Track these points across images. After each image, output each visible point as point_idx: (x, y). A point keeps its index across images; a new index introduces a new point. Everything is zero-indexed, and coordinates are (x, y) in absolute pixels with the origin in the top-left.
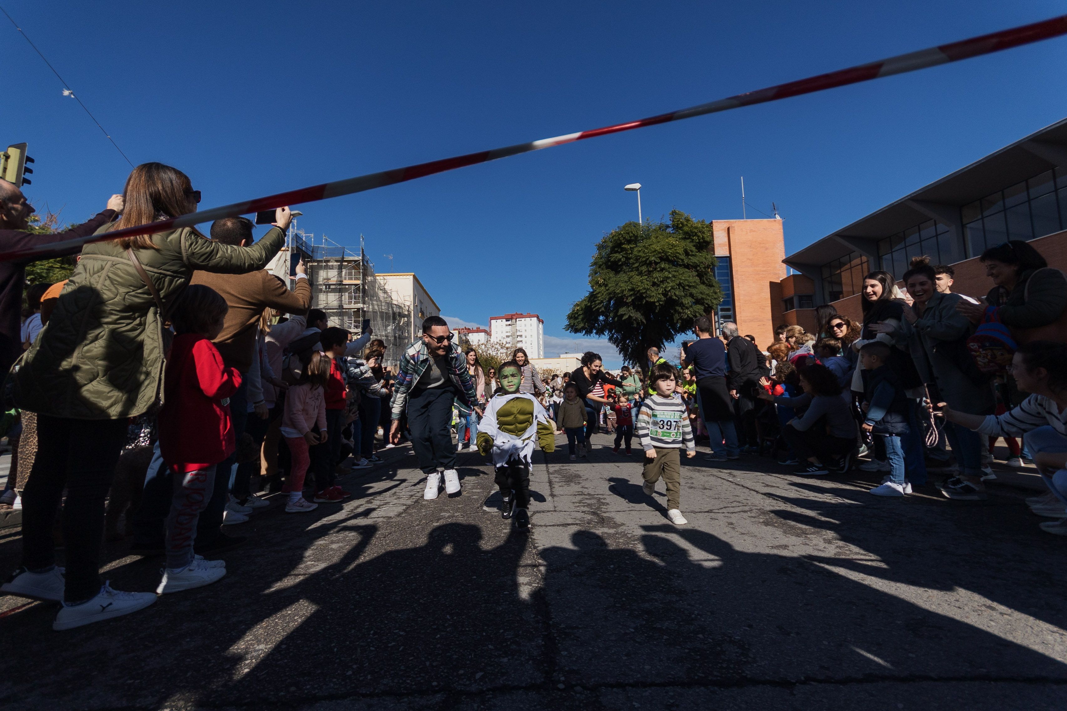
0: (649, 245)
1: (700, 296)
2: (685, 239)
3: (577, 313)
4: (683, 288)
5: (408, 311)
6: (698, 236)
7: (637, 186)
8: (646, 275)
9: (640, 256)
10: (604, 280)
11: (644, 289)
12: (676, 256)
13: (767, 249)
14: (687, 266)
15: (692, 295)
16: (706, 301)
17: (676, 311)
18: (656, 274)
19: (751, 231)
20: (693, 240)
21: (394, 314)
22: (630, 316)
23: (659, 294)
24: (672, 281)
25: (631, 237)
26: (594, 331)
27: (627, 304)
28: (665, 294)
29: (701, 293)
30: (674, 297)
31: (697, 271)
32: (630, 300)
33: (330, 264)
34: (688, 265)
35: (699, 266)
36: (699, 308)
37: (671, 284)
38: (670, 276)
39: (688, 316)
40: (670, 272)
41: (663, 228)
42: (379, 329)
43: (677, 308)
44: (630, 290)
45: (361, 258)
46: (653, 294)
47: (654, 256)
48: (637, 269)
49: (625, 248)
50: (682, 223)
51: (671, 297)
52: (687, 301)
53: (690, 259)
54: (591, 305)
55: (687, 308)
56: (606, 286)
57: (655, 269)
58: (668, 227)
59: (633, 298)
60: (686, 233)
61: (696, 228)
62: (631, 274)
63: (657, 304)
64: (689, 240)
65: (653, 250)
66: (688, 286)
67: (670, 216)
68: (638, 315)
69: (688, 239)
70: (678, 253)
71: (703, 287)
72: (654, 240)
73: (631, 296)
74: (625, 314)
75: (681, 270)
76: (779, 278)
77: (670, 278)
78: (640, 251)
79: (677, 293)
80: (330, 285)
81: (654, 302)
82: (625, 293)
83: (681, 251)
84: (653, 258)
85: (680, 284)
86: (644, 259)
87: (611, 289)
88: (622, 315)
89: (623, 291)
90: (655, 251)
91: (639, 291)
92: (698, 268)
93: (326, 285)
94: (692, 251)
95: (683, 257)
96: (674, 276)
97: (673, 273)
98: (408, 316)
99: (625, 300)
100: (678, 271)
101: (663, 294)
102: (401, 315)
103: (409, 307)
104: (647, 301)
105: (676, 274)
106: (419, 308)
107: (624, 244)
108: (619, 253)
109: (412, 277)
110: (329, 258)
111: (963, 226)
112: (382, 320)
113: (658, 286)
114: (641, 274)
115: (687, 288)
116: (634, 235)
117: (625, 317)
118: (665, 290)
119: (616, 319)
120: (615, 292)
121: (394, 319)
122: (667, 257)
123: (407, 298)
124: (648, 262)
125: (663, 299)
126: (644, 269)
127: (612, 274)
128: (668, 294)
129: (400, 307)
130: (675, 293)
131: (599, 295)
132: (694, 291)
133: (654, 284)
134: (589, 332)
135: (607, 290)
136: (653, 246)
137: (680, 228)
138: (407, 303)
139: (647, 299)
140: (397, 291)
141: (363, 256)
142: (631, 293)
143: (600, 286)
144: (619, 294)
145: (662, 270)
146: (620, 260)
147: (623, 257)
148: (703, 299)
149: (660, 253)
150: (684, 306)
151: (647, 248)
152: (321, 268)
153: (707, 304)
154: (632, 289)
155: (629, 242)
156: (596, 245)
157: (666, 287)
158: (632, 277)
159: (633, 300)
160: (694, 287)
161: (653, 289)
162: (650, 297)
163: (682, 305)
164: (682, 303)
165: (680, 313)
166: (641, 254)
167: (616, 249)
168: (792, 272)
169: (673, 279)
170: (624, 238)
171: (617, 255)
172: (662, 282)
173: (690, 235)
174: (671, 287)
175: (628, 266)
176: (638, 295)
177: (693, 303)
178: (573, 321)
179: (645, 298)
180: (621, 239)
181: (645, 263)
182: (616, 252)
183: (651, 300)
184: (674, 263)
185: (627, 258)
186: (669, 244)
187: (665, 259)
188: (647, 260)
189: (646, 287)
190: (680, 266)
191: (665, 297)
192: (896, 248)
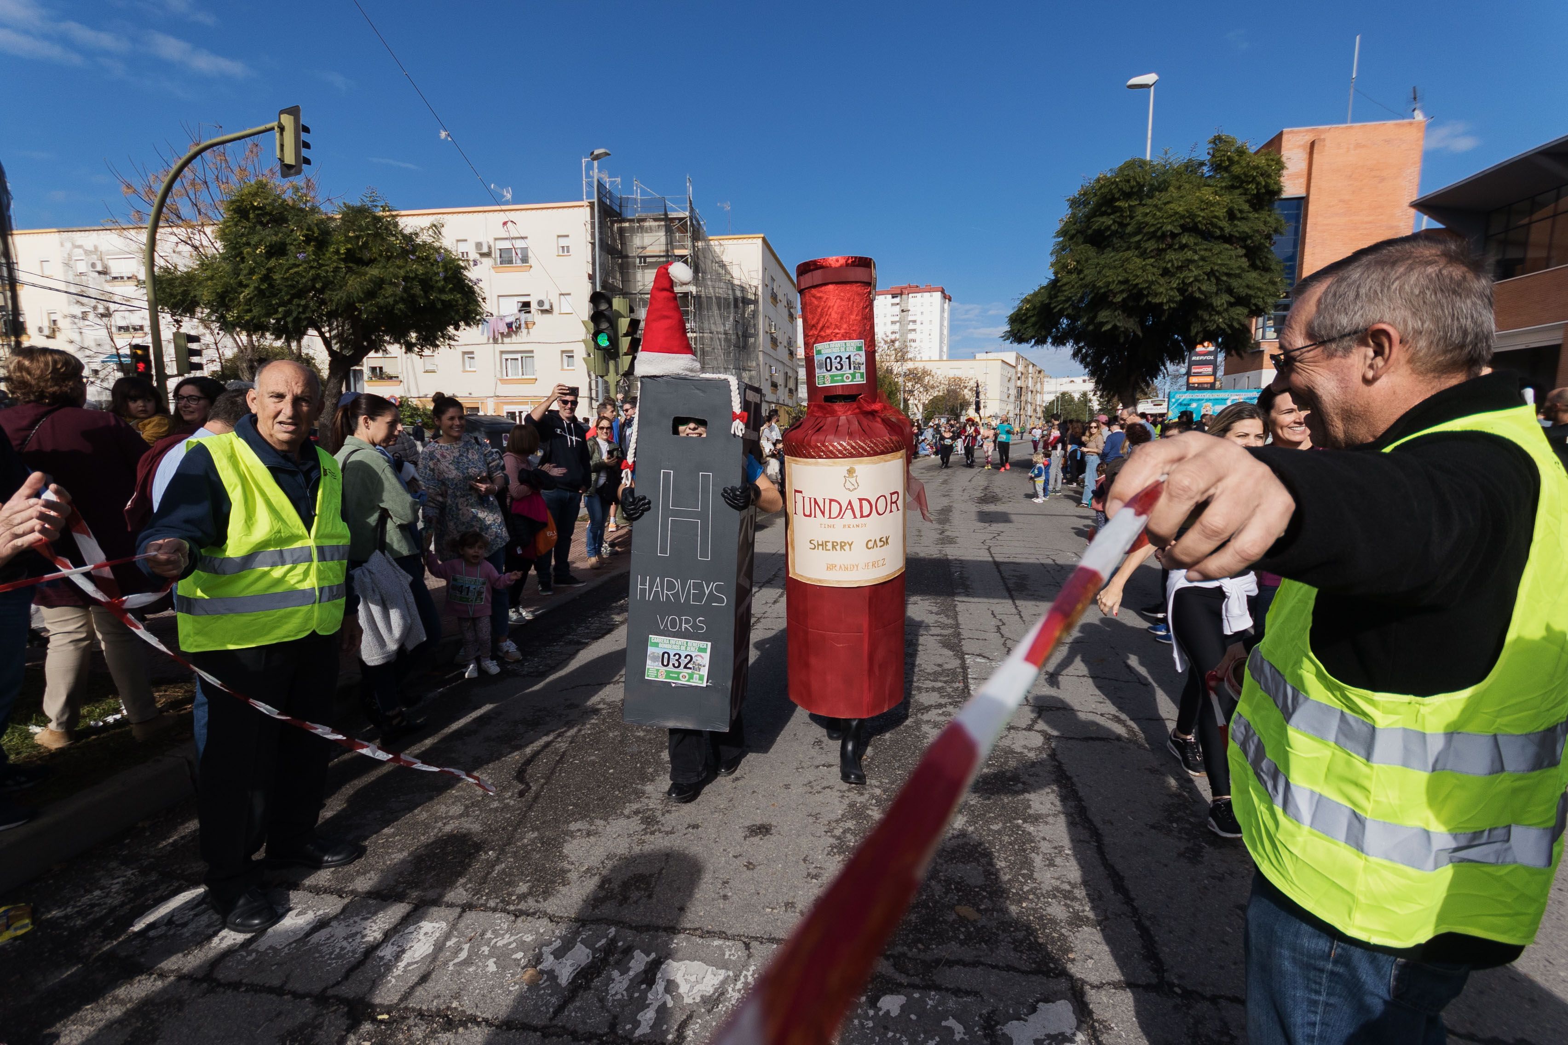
0: (1165, 204)
1: (1243, 292)
2: (1231, 188)
3: (1025, 314)
4: (1218, 278)
5: (755, 294)
6: (1258, 184)
7: (1150, 78)
8: (1152, 257)
9: (1147, 224)
10: (1078, 262)
11: (1146, 281)
12: (1212, 224)
13: (1382, 180)
14: (1228, 239)
15: (1230, 291)
16: (1253, 301)
17: (1197, 317)
18: (1171, 255)
19: (1358, 146)
20: (1247, 190)
21: (736, 300)
22: (1115, 327)
23: (1172, 289)
24: (1198, 267)
25: (1132, 188)
26: (1050, 340)
27: (1112, 306)
28: (1182, 291)
29: (1248, 286)
30: (1197, 295)
31: (1246, 246)
32: (1119, 299)
33: (647, 224)
34: (1231, 236)
35: (1251, 237)
36: (1240, 311)
37: (1196, 273)
38: (1196, 257)
39: (1218, 326)
40: (1195, 252)
41: (1192, 167)
42: (715, 323)
43: (1200, 312)
44: (1120, 282)
45: (687, 214)
46: (1161, 290)
47: (1171, 223)
48: (1138, 246)
49: (1120, 208)
50: (1230, 159)
51: (1191, 295)
52: (1221, 301)
53: (1236, 226)
54: (1050, 304)
55: (1219, 313)
56: (1079, 272)
57: (1170, 246)
58: (1202, 164)
59: (1125, 295)
60: (1236, 177)
61: (1256, 168)
62: (1129, 254)
63: (1166, 307)
64: (1238, 191)
65: (1171, 212)
66: (1228, 275)
67: (1210, 146)
68: (1130, 324)
69: (1237, 188)
70: (1216, 217)
71: (1252, 276)
72: (1175, 194)
73: (1122, 291)
74: (1107, 322)
75: (1218, 247)
77: (1194, 261)
78: (1147, 214)
79: (1204, 288)
80: (645, 257)
81: (1161, 304)
82: (1112, 287)
83: (1221, 212)
84: (1169, 227)
85: (1211, 274)
86: (1152, 229)
87: (1088, 279)
88: (1103, 324)
89: (1108, 284)
90: (1176, 213)
91: (1137, 284)
92: (1249, 242)
93: (640, 257)
94: (1241, 211)
95: (1224, 224)
96: (1203, 259)
97: (1202, 253)
98: (755, 302)
99: (1110, 299)
100: (1211, 250)
101: (1178, 290)
102: (746, 302)
103: (756, 287)
104: (1149, 303)
105: (1207, 254)
106: (770, 288)
107: (1118, 200)
108: (1109, 215)
109: (760, 241)
110: (644, 215)
112: (719, 309)
113: (1172, 275)
114: (1143, 255)
115: (1225, 278)
116: (1139, 182)
117: (1107, 326)
118: (1183, 282)
119: (1091, 327)
120: (1094, 286)
121: (736, 306)
122: (1196, 224)
123: (754, 274)
124: (1159, 233)
125: (1179, 298)
126: (1151, 245)
127: (1092, 252)
128: (1187, 290)
129: (743, 289)
130: (1199, 288)
131: (1066, 287)
132: (1235, 283)
133: (1166, 272)
134: (1041, 341)
135: (1081, 279)
136: (1172, 206)
137: (1226, 169)
138: (754, 283)
139: (1150, 299)
140: (740, 265)
141: (692, 210)
142: (1122, 287)
143: (1070, 272)
144: (1100, 288)
145: (1183, 247)
146: (1108, 228)
147: (1114, 222)
148: (1249, 297)
149: (1182, 217)
150: (1213, 309)
151: (1160, 210)
152: (632, 230)
153: (1255, 305)
154: (1126, 281)
155: (1127, 196)
156: (1068, 200)
157: (1185, 277)
158: (1127, 259)
159: (1124, 300)
160: (1239, 276)
161: (1162, 281)
162: (1156, 295)
163: (1210, 308)
164: (1211, 305)
165: (1203, 321)
166: (1148, 219)
167: (1103, 209)
168: (1426, 223)
169: (1201, 263)
170: (1121, 190)
171: (1104, 219)
172: (1180, 268)
173: (1242, 182)
174: (1195, 277)
175: (1121, 237)
176: (1135, 291)
177: (1231, 305)
178: (1017, 326)
179: (1147, 296)
180: (1115, 191)
181: (1153, 236)
182: (1103, 214)
183: (1157, 300)
184: (1206, 235)
185: (1120, 224)
186: (1204, 201)
187: (1191, 228)
188: (1159, 229)
189: (1151, 277)
190: (1216, 238)
191: (1182, 294)
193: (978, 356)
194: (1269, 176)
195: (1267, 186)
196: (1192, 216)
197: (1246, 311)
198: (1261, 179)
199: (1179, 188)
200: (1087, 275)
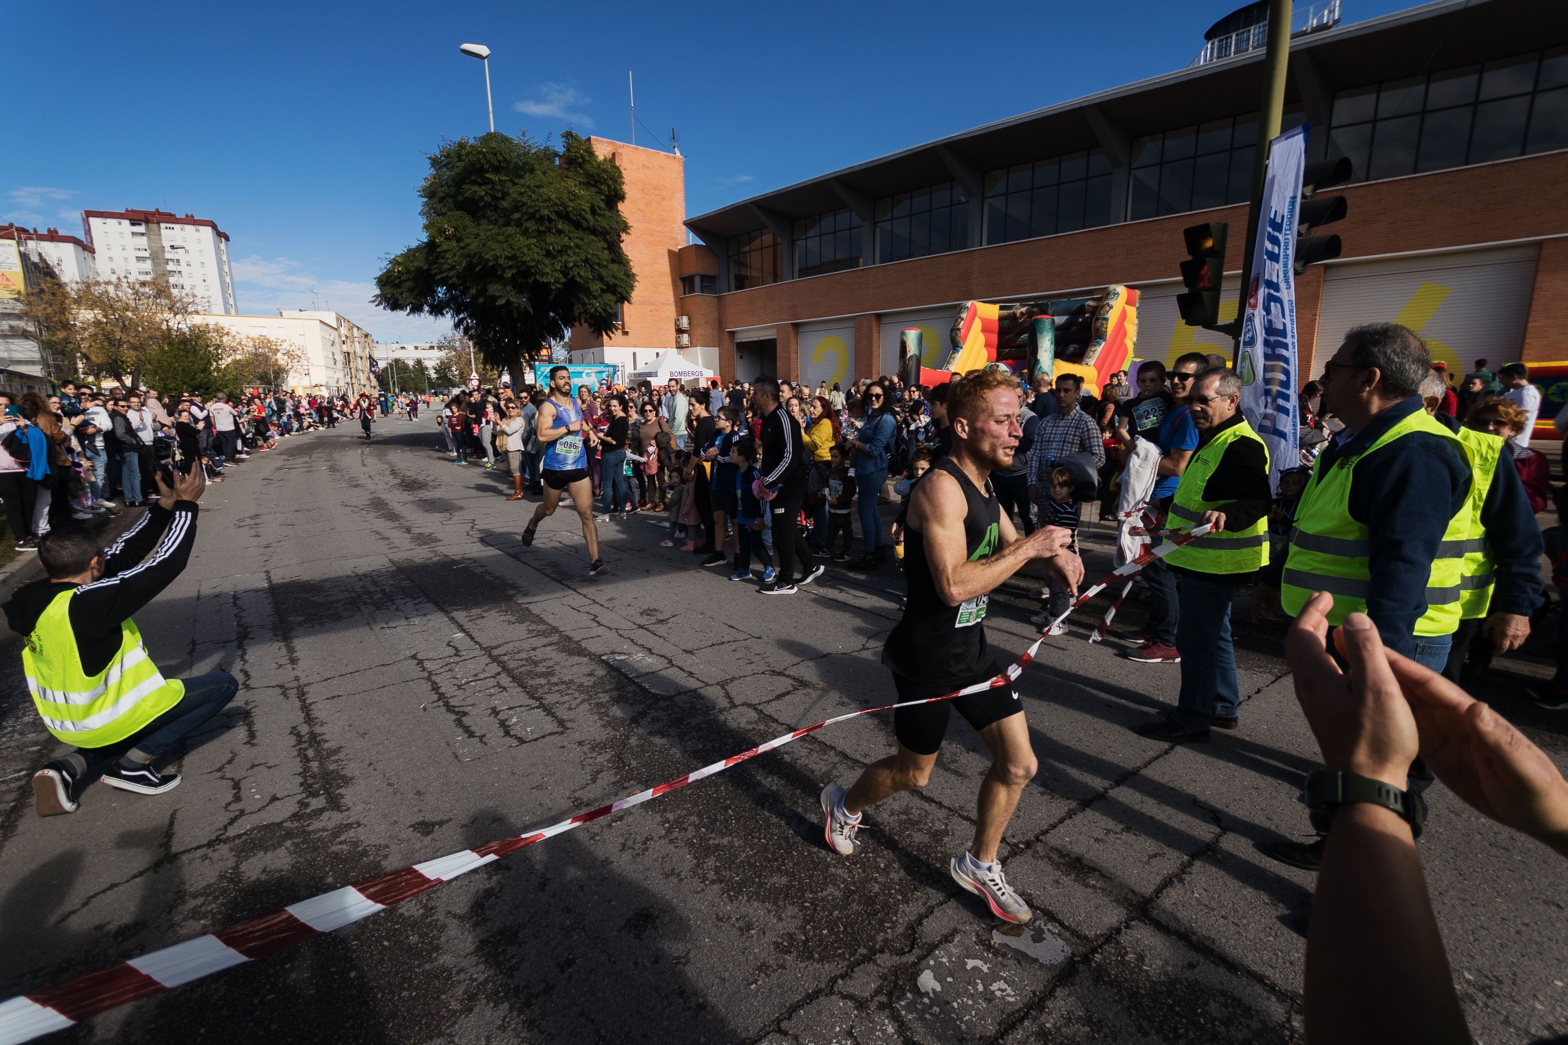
0: (537, 187)
1: (612, 281)
2: (587, 185)
3: (396, 275)
4: (591, 266)
6: (609, 186)
7: (482, 49)
8: (534, 237)
9: (524, 204)
10: (455, 229)
11: (533, 260)
12: (580, 215)
13: (663, 199)
14: (593, 231)
15: (601, 278)
16: (619, 290)
17: (578, 299)
18: (550, 239)
19: (645, 166)
20: (602, 190)
22: (508, 301)
23: (556, 270)
24: (575, 253)
25: (500, 162)
26: (426, 308)
27: (500, 279)
28: (565, 273)
29: (613, 276)
30: (578, 280)
31: (606, 240)
32: (508, 274)
35: (609, 233)
36: (610, 298)
37: (574, 258)
38: (572, 244)
39: (596, 310)
40: (570, 238)
41: (548, 155)
43: (581, 296)
44: (507, 258)
46: (547, 270)
47: (547, 207)
48: (519, 223)
49: (491, 180)
50: (582, 157)
51: (573, 278)
52: (595, 287)
53: (597, 221)
54: (429, 270)
55: (595, 298)
56: (459, 240)
57: (549, 230)
58: (556, 154)
59: (513, 271)
60: (589, 175)
61: (605, 171)
62: (510, 230)
63: (553, 287)
64: (593, 189)
65: (545, 197)
66: (598, 264)
67: (563, 139)
68: (522, 301)
69: (592, 186)
70: (582, 209)
71: (615, 267)
72: (543, 179)
73: (510, 267)
74: (500, 297)
75: (587, 237)
76: (677, 245)
77: (570, 247)
78: (522, 194)
79: (582, 273)
81: (549, 283)
82: (501, 261)
83: (586, 207)
84: (546, 212)
85: (586, 261)
86: (531, 210)
87: (472, 249)
88: (496, 298)
89: (496, 258)
90: (549, 199)
91: (524, 263)
94: (600, 208)
95: (589, 217)
96: (578, 246)
97: (576, 241)
99: (499, 273)
100: (582, 240)
101: (562, 272)
104: (536, 281)
105: (580, 243)
107: (488, 172)
108: (480, 185)
111: (875, 224)
113: (554, 258)
114: (525, 232)
115: (596, 267)
116: (505, 159)
117: (501, 302)
118: (565, 266)
119: (481, 300)
120: (480, 257)
122: (567, 213)
124: (538, 215)
125: (563, 280)
126: (531, 225)
127: (467, 220)
128: (568, 274)
130: (579, 273)
131: (448, 255)
132: (604, 272)
133: (548, 254)
134: (416, 309)
135: (462, 248)
136: (544, 190)
137: (580, 165)
139: (538, 277)
142: (511, 263)
143: (448, 238)
144: (488, 260)
145: (560, 232)
146: (482, 198)
147: (487, 193)
148: (615, 286)
149: (556, 204)
150: (591, 293)
151: (534, 192)
154: (514, 258)
155: (497, 170)
156: (430, 158)
157: (566, 261)
158: (510, 235)
159: (513, 275)
160: (606, 267)
161: (547, 262)
162: (543, 274)
163: (588, 292)
164: (588, 289)
165: (584, 304)
166: (525, 199)
167: (473, 178)
168: (692, 239)
169: (577, 250)
170: (488, 161)
171: (475, 188)
172: (560, 252)
173: (596, 182)
174: (575, 262)
175: (495, 210)
176: (523, 268)
177: (603, 291)
178: (389, 290)
179: (535, 274)
180: (483, 161)
181: (532, 216)
182: (474, 183)
183: (545, 280)
184: (577, 225)
185: (493, 197)
186: (569, 192)
187: (564, 216)
188: (536, 211)
189: (536, 257)
190: (584, 229)
191: (565, 277)
192: (811, 233)
193: (285, 313)
194: (616, 181)
195: (615, 190)
196: (566, 207)
197: (614, 298)
198: (610, 182)
199: (544, 173)
200: (469, 244)
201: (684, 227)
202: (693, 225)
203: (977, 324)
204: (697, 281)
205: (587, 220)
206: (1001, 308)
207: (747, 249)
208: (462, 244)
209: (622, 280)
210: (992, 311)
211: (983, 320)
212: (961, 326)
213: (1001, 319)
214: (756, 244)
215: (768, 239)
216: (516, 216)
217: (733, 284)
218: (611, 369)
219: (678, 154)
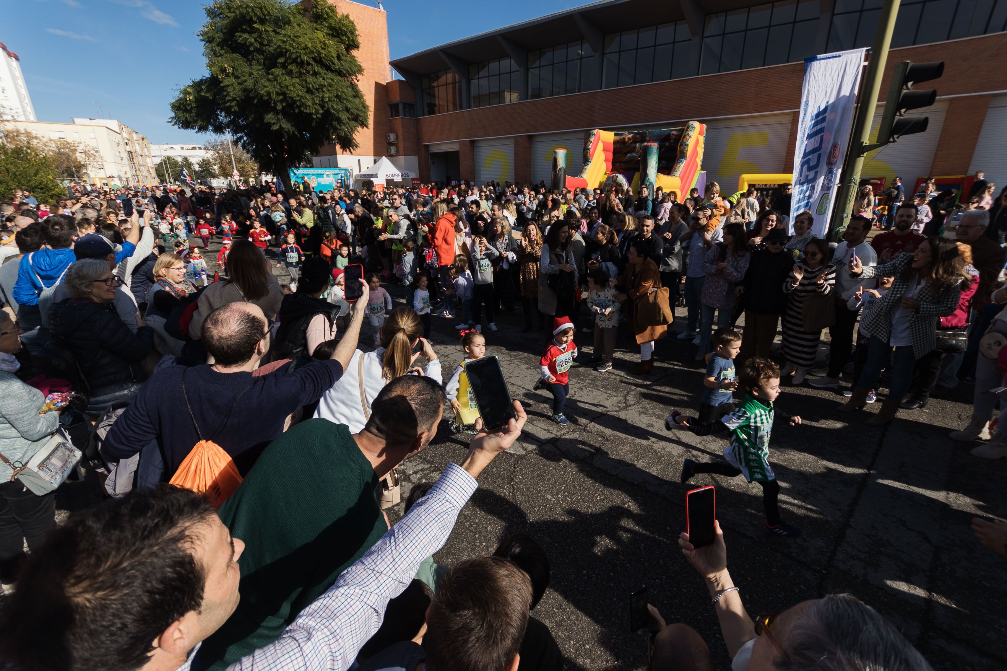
0: (295, 37)
1: (355, 112)
2: (333, 36)
4: (340, 100)
6: (347, 36)
8: (296, 77)
9: (287, 51)
10: (233, 68)
11: (298, 95)
12: (330, 60)
14: (339, 73)
15: (347, 110)
16: (361, 119)
17: (332, 125)
18: (309, 79)
20: (342, 40)
22: (280, 127)
23: (316, 104)
24: (328, 91)
25: (264, 15)
26: (211, 128)
27: (275, 111)
28: (323, 107)
30: (332, 111)
32: (279, 107)
35: (350, 74)
36: (354, 124)
37: (328, 94)
38: (326, 84)
40: (324, 79)
43: (334, 123)
44: (277, 93)
46: (309, 103)
47: (306, 54)
48: (284, 66)
49: (258, 29)
50: (327, 13)
51: (328, 110)
52: (344, 116)
53: (342, 65)
55: (344, 124)
56: (237, 77)
57: (308, 72)
59: (283, 104)
60: (331, 28)
61: (345, 25)
62: (277, 71)
63: (315, 117)
64: (336, 39)
65: (303, 45)
66: (346, 99)
68: (290, 127)
69: (335, 36)
71: (357, 101)
73: (281, 101)
74: (274, 123)
76: (385, 80)
77: (325, 86)
78: (284, 42)
79: (335, 106)
81: (311, 114)
82: (273, 96)
83: (334, 53)
84: (305, 58)
85: (337, 97)
86: (294, 56)
87: (248, 85)
89: (269, 94)
90: (307, 47)
91: (291, 98)
95: (336, 61)
96: (330, 85)
97: (329, 80)
99: (272, 105)
100: (333, 80)
101: (320, 105)
104: (301, 111)
105: (332, 82)
107: (256, 23)
108: (250, 33)
111: (528, 70)
113: (314, 93)
114: (290, 73)
116: (269, 12)
117: (275, 128)
118: (323, 100)
120: (256, 92)
122: (321, 58)
124: (299, 60)
125: (321, 111)
126: (293, 67)
127: (242, 61)
128: (325, 106)
130: (332, 106)
131: (230, 89)
132: (349, 105)
133: (309, 91)
134: (203, 128)
135: (239, 84)
136: (301, 40)
137: (325, 20)
139: (302, 109)
142: (280, 98)
143: (227, 75)
144: (263, 95)
145: (315, 74)
146: (251, 44)
147: (255, 40)
148: (358, 115)
149: (313, 52)
151: (294, 41)
154: (282, 93)
155: (262, 21)
156: (206, 9)
157: (322, 97)
158: (278, 75)
159: (283, 107)
160: (351, 101)
161: (308, 96)
162: (306, 106)
163: (339, 120)
165: (336, 129)
166: (287, 46)
167: (244, 27)
169: (330, 88)
170: (256, 14)
171: (245, 35)
172: (318, 89)
173: (339, 34)
174: (329, 97)
176: (290, 102)
177: (350, 119)
178: (180, 114)
179: (300, 106)
180: (251, 14)
181: (294, 61)
182: (244, 31)
183: (307, 111)
184: (328, 68)
185: (261, 44)
186: (321, 42)
187: (319, 61)
188: (297, 57)
189: (300, 93)
190: (332, 71)
191: (323, 109)
192: (481, 74)
193: (77, 120)
194: (353, 33)
195: (353, 41)
196: (320, 54)
198: (349, 35)
199: (299, 25)
200: (245, 81)
201: (389, 66)
202: (396, 65)
203: (600, 146)
204: (401, 107)
205: (334, 64)
206: (616, 135)
207: (435, 84)
208: (239, 81)
209: (362, 111)
210: (609, 137)
211: (603, 142)
212: (590, 147)
213: (615, 142)
214: (442, 80)
215: (450, 76)
216: (281, 60)
217: (426, 109)
218: (344, 172)
219: (382, 9)
